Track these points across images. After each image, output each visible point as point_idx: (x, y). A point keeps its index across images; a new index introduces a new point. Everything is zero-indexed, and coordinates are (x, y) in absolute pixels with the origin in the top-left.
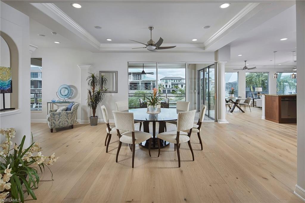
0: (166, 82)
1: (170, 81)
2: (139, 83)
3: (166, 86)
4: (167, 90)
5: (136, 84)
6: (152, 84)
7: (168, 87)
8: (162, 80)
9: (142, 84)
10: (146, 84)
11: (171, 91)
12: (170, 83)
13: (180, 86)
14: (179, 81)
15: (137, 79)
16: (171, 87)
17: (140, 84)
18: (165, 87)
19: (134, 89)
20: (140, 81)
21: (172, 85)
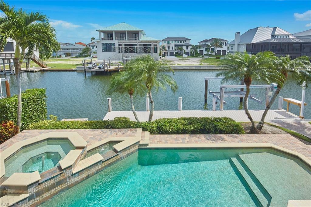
0: (169, 44)
1: (172, 42)
2: (136, 45)
3: (169, 48)
4: (170, 52)
5: (133, 45)
6: (152, 46)
7: (171, 49)
8: (163, 41)
9: (139, 45)
10: (144, 45)
11: (174, 53)
12: (173, 44)
13: (184, 48)
14: (184, 42)
15: (133, 40)
16: (174, 49)
17: (138, 46)
18: (167, 49)
19: (129, 52)
20: (137, 42)
21: (175, 46)
